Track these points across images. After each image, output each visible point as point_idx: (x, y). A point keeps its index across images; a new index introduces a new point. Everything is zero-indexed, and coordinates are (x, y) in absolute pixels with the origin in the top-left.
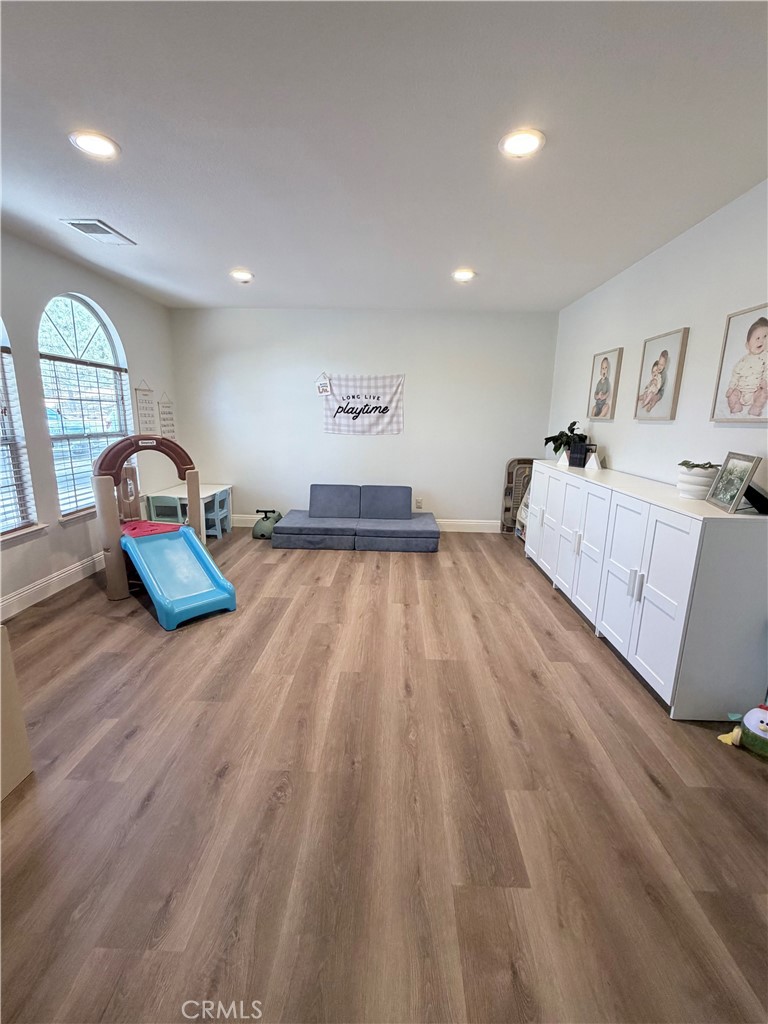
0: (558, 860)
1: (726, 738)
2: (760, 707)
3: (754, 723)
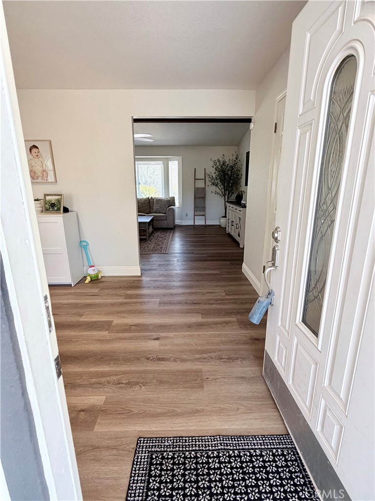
0: (108, 315)
1: (87, 281)
2: (90, 267)
3: (91, 272)
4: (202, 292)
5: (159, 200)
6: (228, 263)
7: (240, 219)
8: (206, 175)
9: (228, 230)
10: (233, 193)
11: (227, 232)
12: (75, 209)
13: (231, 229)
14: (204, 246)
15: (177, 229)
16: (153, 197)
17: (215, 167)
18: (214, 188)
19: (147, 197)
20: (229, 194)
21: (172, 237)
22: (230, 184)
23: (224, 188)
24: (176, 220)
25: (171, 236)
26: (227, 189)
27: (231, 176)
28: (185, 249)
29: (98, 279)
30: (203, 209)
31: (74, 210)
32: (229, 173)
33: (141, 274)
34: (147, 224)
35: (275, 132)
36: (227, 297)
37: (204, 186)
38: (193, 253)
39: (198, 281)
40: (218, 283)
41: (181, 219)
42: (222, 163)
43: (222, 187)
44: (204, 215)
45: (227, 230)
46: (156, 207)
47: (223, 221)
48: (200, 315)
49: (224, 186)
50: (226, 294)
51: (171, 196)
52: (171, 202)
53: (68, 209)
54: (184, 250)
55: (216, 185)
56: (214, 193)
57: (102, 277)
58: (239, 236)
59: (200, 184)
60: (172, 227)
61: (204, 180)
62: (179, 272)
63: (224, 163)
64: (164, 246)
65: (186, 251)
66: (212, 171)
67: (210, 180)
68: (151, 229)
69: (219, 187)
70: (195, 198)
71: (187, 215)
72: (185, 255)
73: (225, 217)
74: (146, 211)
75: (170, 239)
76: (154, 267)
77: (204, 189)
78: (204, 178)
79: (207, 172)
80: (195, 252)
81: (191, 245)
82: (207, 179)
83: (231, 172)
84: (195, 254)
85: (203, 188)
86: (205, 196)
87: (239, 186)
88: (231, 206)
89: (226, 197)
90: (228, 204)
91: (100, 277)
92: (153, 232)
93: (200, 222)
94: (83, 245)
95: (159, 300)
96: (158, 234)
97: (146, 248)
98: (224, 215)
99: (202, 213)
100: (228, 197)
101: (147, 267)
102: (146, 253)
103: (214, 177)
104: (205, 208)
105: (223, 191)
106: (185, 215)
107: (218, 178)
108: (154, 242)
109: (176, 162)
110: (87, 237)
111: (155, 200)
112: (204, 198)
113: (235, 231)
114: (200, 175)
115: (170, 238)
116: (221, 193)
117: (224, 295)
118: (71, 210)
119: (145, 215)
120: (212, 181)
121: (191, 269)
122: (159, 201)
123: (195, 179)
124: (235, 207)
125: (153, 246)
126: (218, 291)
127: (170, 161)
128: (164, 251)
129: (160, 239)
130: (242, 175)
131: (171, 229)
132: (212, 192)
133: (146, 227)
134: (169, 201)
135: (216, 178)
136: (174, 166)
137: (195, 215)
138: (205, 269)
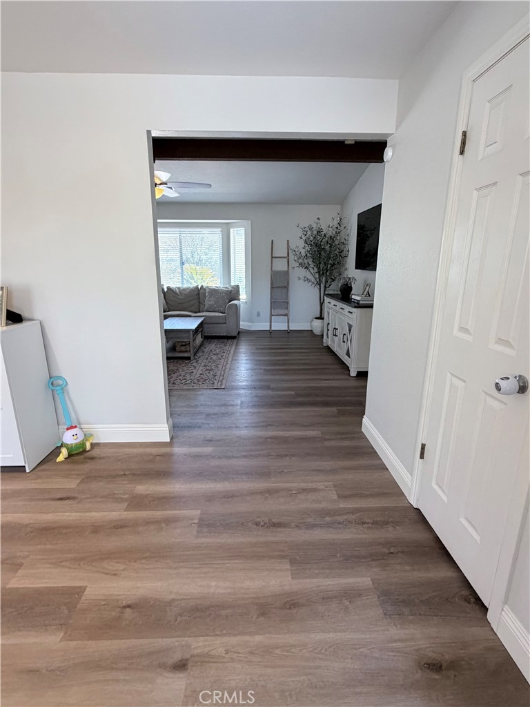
0: (79, 565)
1: (61, 458)
2: (68, 429)
3: (70, 438)
4: (289, 490)
5: (214, 290)
6: (334, 409)
7: (350, 327)
8: (290, 251)
9: (328, 341)
10: (333, 280)
11: (325, 345)
12: (38, 315)
13: (333, 341)
14: (286, 371)
15: (243, 338)
16: (205, 286)
17: (304, 238)
18: (302, 272)
19: (195, 285)
20: (326, 282)
21: (235, 353)
22: (329, 266)
23: (319, 272)
24: (241, 323)
25: (232, 351)
26: (323, 274)
27: (330, 252)
28: (254, 378)
29: (85, 451)
30: (286, 304)
31: (35, 317)
32: (327, 247)
33: (172, 438)
34: (191, 332)
35: (462, 152)
36: (343, 505)
37: (286, 269)
38: (268, 388)
39: (280, 456)
40: (318, 463)
41: (251, 321)
42: (315, 232)
43: (316, 270)
44: (286, 315)
45: (324, 341)
46: (208, 302)
47: (318, 324)
48: (288, 566)
49: (319, 268)
50: (340, 496)
51: (233, 284)
52: (233, 294)
53: (20, 316)
54: (254, 381)
55: (306, 268)
56: (301, 281)
57: (93, 445)
58: (348, 354)
59: (281, 266)
60: (235, 334)
61: (286, 259)
62: (244, 432)
63: (319, 232)
64: (218, 373)
65: (258, 383)
66: (300, 245)
67: (296, 259)
68: (199, 339)
69: (312, 271)
70: (272, 288)
71: (258, 315)
72: (255, 392)
73: (321, 318)
74: (193, 308)
75: (230, 359)
76: (199, 420)
77: (286, 273)
78: (286, 255)
79: (292, 246)
80: (272, 385)
81: (265, 370)
82: (292, 257)
83: (330, 247)
84: (273, 389)
85: (284, 271)
86: (288, 284)
87: (342, 269)
88: (333, 302)
89: (322, 286)
90: (327, 300)
91: (88, 447)
92: (202, 345)
93: (279, 325)
94: (54, 385)
95: (198, 512)
96: (212, 346)
97: (188, 377)
98: (319, 316)
99: (283, 312)
100: (325, 287)
101: (183, 420)
102: (186, 387)
103: (303, 254)
104: (287, 303)
105: (317, 276)
106: (256, 314)
107: (309, 255)
108: (203, 364)
109: (242, 230)
110: (64, 368)
111: (207, 291)
112: (286, 287)
113: (339, 345)
114: (281, 251)
115: (231, 354)
116: (313, 279)
117: (335, 497)
118: (30, 317)
119: (190, 316)
120: (300, 261)
121: (267, 425)
122: (214, 292)
123: (272, 257)
124: (340, 305)
125: (200, 372)
126: (320, 486)
127: (233, 227)
128: (218, 381)
129: (214, 358)
130: (348, 251)
131: (234, 338)
132: (299, 279)
133: (189, 338)
134: (231, 292)
135: (306, 255)
136: (239, 236)
137: (271, 315)
138: (294, 424)
